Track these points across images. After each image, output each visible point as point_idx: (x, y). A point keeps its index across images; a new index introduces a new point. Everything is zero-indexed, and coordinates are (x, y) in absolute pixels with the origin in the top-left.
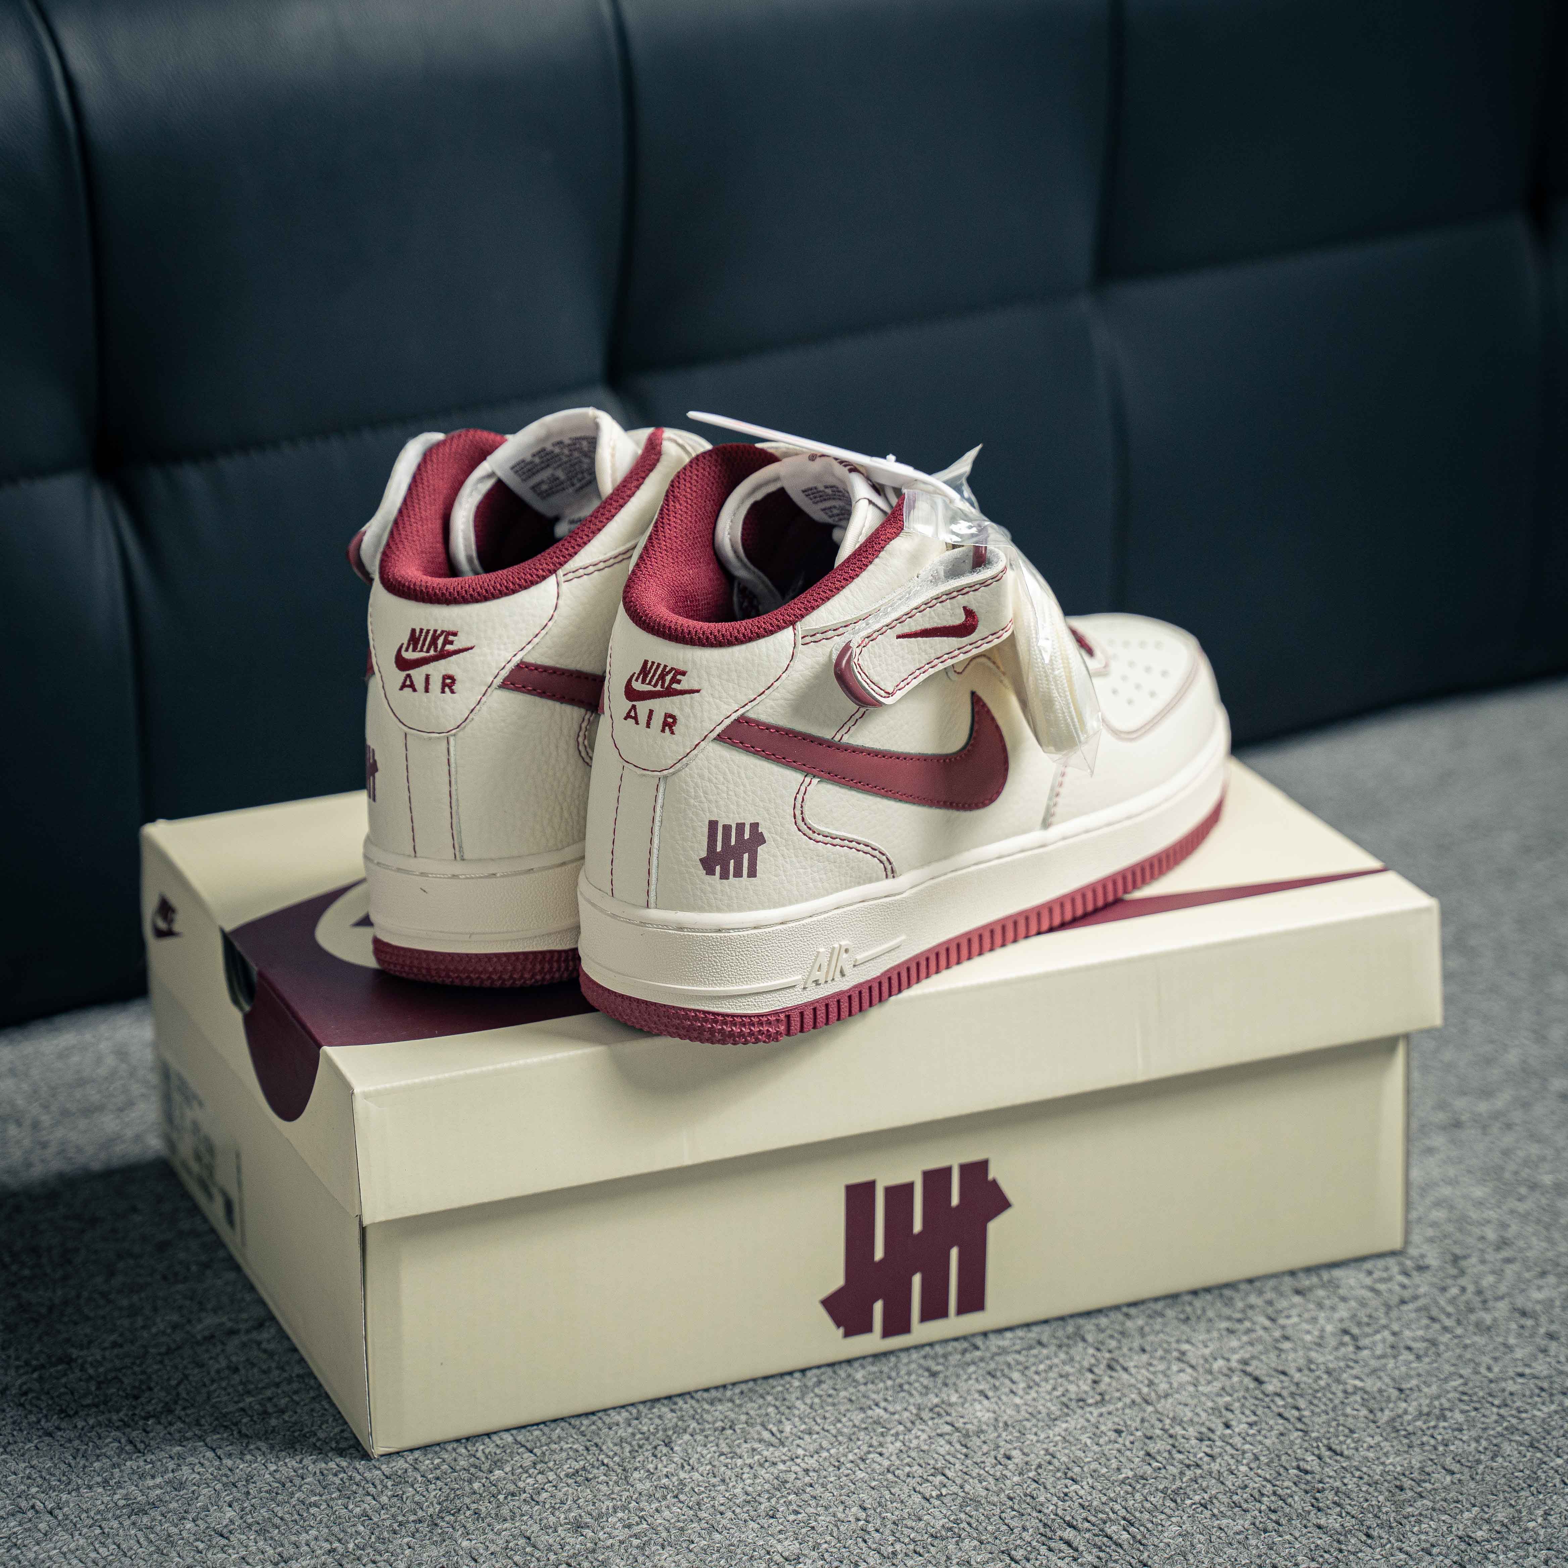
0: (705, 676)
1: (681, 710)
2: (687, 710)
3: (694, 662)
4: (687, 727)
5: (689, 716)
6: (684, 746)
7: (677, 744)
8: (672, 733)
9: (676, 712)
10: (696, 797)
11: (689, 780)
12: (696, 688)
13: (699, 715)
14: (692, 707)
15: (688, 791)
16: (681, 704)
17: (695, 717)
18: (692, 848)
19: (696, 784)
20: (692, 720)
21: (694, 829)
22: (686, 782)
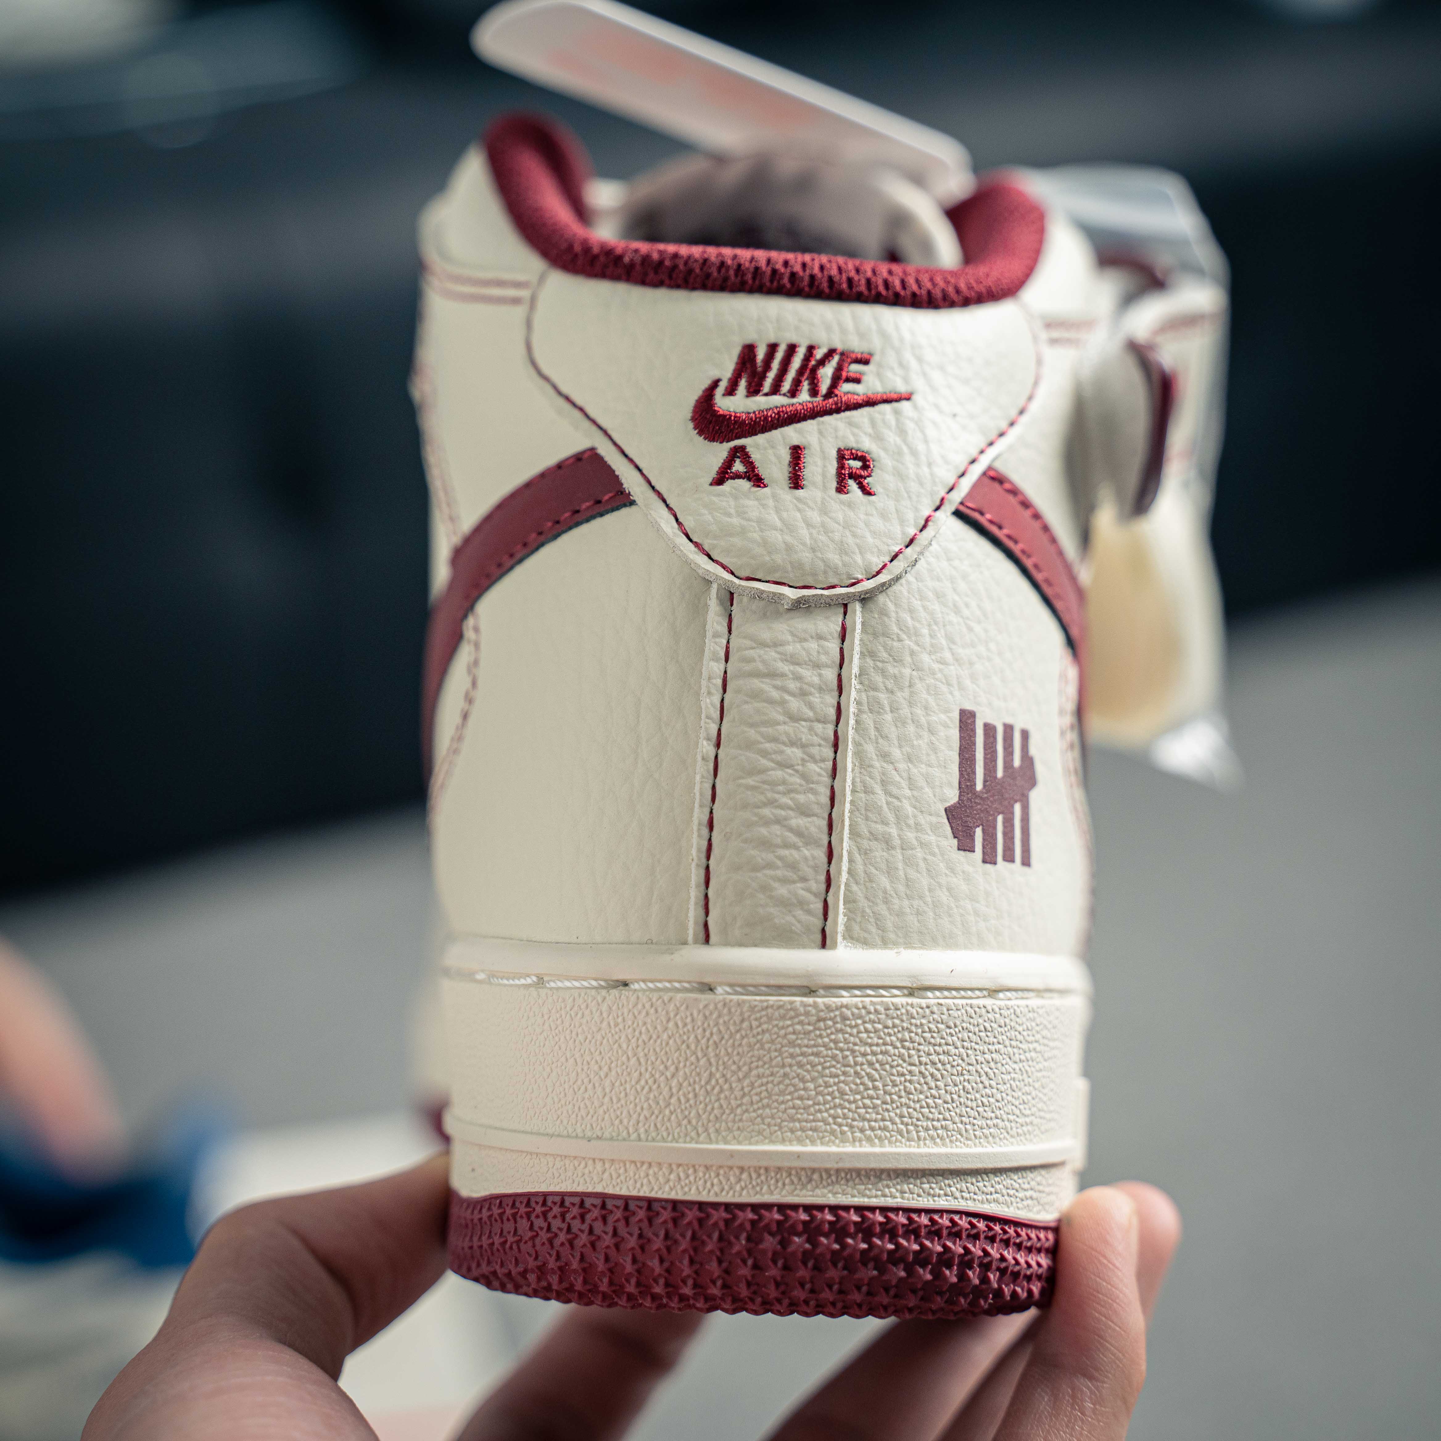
0: (914, 364)
1: (878, 438)
2: (892, 438)
3: (884, 335)
4: (900, 476)
5: (900, 453)
6: (902, 522)
7: (884, 516)
8: (867, 492)
9: (866, 444)
10: (934, 649)
11: (917, 603)
12: (902, 388)
13: (921, 447)
14: (902, 432)
15: (917, 634)
16: (873, 423)
17: (914, 453)
18: (929, 779)
19: (932, 614)
20: (908, 458)
21: (931, 731)
22: (911, 611)
